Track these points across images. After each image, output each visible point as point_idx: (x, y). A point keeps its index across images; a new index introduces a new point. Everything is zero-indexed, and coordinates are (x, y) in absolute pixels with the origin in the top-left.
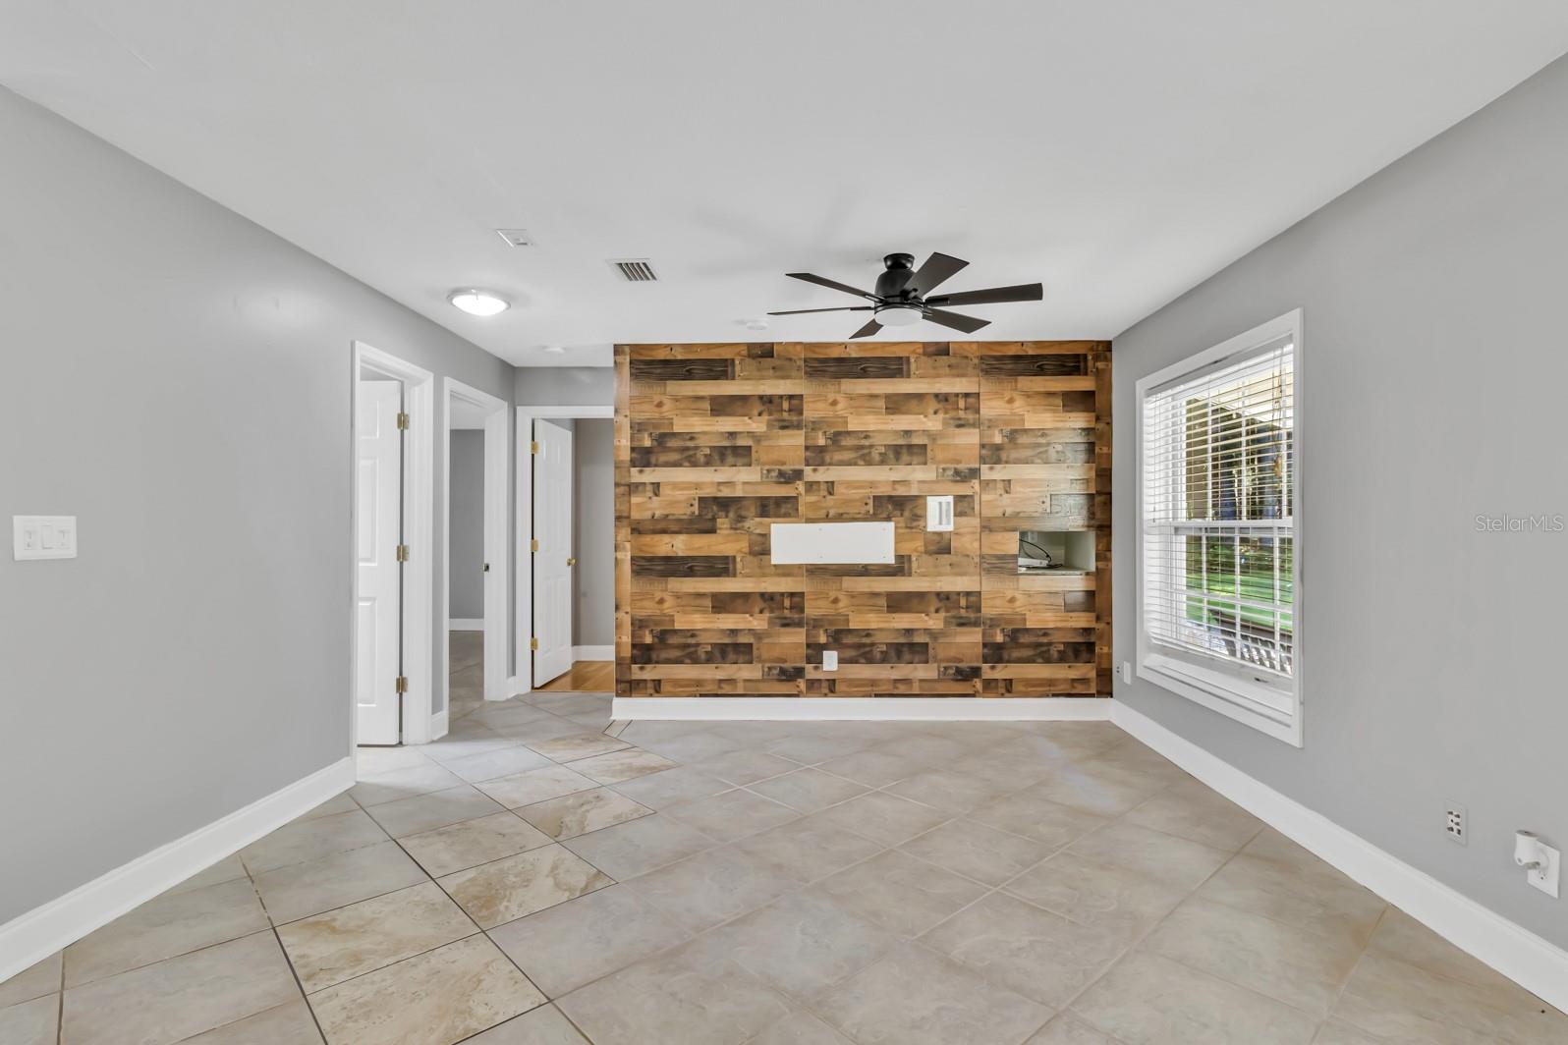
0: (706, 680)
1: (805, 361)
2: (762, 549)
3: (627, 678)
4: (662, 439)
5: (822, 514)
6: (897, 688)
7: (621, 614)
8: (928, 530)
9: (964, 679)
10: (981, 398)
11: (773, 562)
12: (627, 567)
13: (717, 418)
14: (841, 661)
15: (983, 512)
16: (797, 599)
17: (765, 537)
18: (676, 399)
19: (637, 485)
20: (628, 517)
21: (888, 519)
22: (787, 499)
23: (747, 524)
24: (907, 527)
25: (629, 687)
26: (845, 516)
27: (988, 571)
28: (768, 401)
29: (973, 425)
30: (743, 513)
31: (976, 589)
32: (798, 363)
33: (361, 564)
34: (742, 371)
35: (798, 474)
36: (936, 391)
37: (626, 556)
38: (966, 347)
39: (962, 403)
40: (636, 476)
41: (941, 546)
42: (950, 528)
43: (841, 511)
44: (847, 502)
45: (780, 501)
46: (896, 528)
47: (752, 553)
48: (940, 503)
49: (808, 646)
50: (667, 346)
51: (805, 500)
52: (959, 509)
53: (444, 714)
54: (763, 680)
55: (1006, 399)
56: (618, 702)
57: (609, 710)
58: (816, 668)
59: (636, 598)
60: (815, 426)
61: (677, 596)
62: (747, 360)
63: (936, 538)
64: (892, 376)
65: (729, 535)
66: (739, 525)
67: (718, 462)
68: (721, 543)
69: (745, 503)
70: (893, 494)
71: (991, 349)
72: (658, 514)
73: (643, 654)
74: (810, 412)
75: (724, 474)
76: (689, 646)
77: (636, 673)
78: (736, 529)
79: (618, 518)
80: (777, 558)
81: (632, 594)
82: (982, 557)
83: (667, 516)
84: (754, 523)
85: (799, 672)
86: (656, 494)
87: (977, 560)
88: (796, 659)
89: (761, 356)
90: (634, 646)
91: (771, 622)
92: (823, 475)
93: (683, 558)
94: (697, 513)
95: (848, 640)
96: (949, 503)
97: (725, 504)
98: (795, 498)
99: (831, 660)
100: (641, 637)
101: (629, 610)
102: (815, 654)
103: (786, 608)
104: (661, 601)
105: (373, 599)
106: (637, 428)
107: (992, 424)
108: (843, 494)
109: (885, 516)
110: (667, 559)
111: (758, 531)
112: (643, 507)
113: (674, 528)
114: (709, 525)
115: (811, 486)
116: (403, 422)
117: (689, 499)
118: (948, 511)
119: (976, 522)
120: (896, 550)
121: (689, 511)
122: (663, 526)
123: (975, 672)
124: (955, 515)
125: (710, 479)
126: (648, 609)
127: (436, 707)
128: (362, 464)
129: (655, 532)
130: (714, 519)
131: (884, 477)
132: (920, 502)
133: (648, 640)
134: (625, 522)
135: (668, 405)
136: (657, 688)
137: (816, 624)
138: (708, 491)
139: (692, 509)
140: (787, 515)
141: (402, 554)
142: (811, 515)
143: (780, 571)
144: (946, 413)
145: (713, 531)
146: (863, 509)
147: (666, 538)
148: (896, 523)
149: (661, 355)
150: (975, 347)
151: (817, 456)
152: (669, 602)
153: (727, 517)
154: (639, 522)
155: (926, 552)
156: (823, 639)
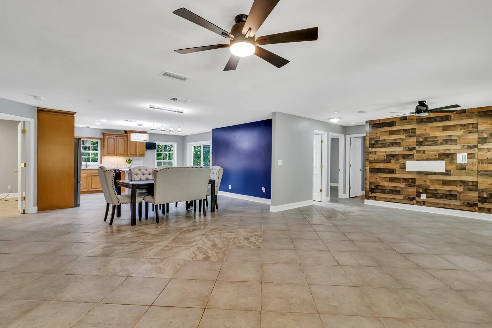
0: (387, 198)
1: (416, 119)
2: (403, 167)
3: (368, 195)
4: (377, 142)
5: (422, 158)
6: (446, 206)
7: (367, 181)
8: (457, 163)
9: (471, 206)
10: (478, 124)
11: (406, 171)
12: (368, 170)
13: (391, 136)
14: (427, 197)
15: (478, 157)
16: (414, 181)
17: (404, 164)
18: (381, 132)
19: (371, 152)
20: (369, 159)
21: (443, 160)
22: (410, 155)
23: (399, 161)
24: (449, 162)
25: (369, 197)
26: (429, 159)
27: (481, 175)
28: (405, 130)
29: (475, 132)
30: (398, 158)
31: (476, 180)
32: (414, 120)
33: (314, 168)
34: (398, 124)
35: (414, 148)
36: (461, 123)
37: (368, 168)
38: (473, 110)
39: (471, 126)
40: (370, 150)
41: (462, 168)
42: (466, 162)
43: (427, 158)
44: (430, 155)
45: (408, 155)
46: (446, 162)
47: (400, 168)
48: (463, 155)
49: (417, 192)
50: (378, 120)
51: (416, 155)
52: (469, 157)
53: (329, 197)
54: (403, 199)
55: (489, 123)
56: (365, 200)
57: (364, 202)
58: (419, 198)
59: (370, 178)
60: (419, 136)
61: (380, 178)
62: (400, 121)
63: (460, 165)
64: (445, 121)
65: (394, 164)
66: (397, 161)
67: (391, 146)
68: (392, 165)
69: (399, 156)
70: (445, 153)
71: (482, 109)
72: (376, 158)
73: (372, 190)
74: (418, 132)
75: (393, 149)
76: (383, 189)
77: (370, 194)
78: (396, 162)
79: (366, 160)
80: (407, 170)
81: (369, 177)
82: (478, 171)
83: (378, 159)
84: (401, 161)
85: (414, 199)
86: (375, 154)
87: (477, 172)
88: (413, 195)
89: (403, 120)
90: (370, 188)
91: (406, 185)
92: (422, 148)
93: (382, 169)
94: (386, 158)
95: (429, 192)
96: (465, 155)
97: (393, 156)
98: (413, 155)
99: (424, 197)
100: (371, 186)
101: (368, 180)
102: (419, 194)
103: (410, 182)
104: (376, 179)
105: (316, 174)
106: (371, 139)
107: (482, 132)
108: (427, 153)
109: (442, 159)
110: (378, 169)
111: (402, 163)
112: (372, 157)
113: (380, 162)
114: (388, 161)
115: (418, 152)
116: (322, 142)
117: (384, 155)
118: (465, 158)
119: (476, 161)
120: (446, 168)
121: (383, 158)
122: (377, 161)
123: (475, 205)
124: (468, 159)
125: (389, 150)
126: (373, 180)
127: (327, 196)
128: (315, 150)
129: (375, 163)
130: (390, 160)
131: (442, 149)
132: (454, 155)
133: (373, 187)
134: (368, 160)
135: (379, 133)
136: (375, 198)
137: (419, 187)
138: (388, 153)
139: (384, 157)
140: (411, 159)
141: (321, 166)
142: (418, 159)
143: (408, 173)
144: (465, 129)
145: (390, 163)
146: (435, 157)
147: (378, 164)
148: (446, 161)
149: (377, 122)
150: (476, 109)
151: (420, 144)
152: (378, 179)
153: (393, 159)
154: (371, 160)
155: (456, 169)
156: (421, 191)
